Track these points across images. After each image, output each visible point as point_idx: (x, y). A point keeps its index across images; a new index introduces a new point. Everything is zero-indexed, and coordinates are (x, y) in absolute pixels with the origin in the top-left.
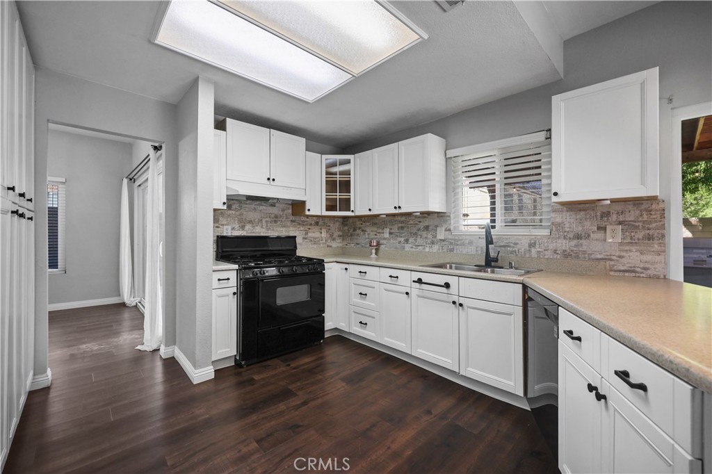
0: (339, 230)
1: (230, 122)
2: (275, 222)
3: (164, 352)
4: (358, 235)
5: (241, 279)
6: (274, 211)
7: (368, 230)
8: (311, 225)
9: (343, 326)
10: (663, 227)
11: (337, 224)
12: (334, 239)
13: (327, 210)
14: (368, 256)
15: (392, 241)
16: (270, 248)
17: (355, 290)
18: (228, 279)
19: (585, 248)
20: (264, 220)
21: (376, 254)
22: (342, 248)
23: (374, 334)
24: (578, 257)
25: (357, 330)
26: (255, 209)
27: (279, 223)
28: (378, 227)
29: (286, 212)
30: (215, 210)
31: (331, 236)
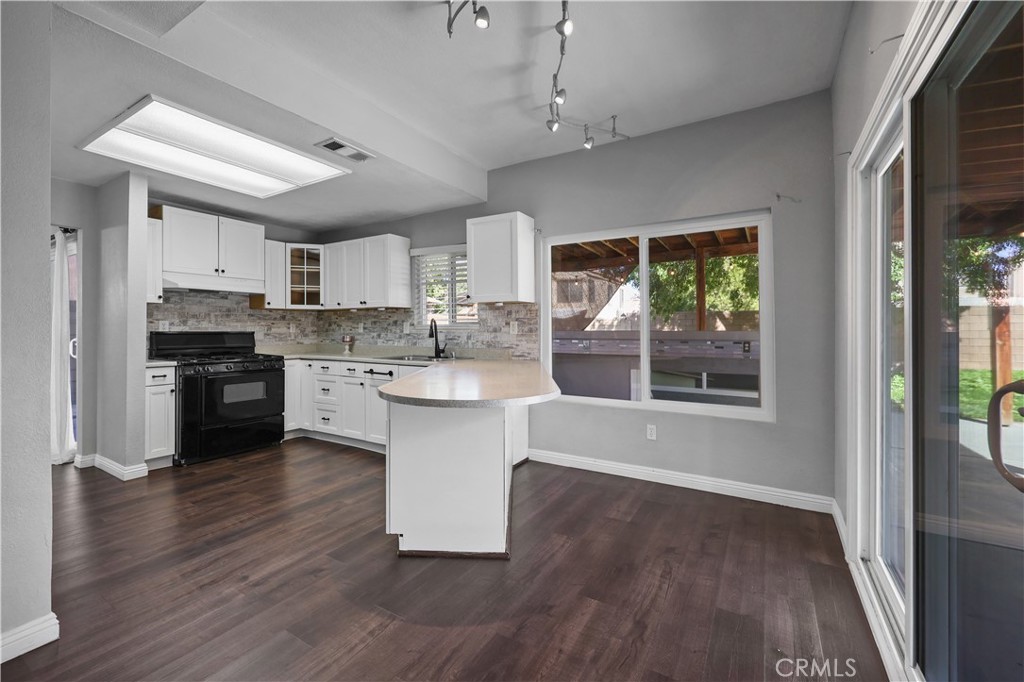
0: (313, 325)
1: (166, 210)
2: (228, 316)
3: (79, 461)
4: (333, 330)
5: (180, 376)
6: (226, 303)
7: (344, 325)
8: (275, 319)
9: (307, 425)
10: (536, 323)
11: (311, 318)
12: (306, 335)
13: (292, 303)
14: (341, 352)
15: (366, 336)
16: (228, 345)
17: (319, 386)
18: (165, 376)
19: (498, 339)
20: (212, 315)
21: (350, 350)
22: (316, 344)
23: (335, 429)
24: (495, 347)
25: (321, 427)
26: (200, 302)
27: (232, 317)
28: (353, 322)
29: (241, 305)
30: (148, 304)
31: (303, 331)
